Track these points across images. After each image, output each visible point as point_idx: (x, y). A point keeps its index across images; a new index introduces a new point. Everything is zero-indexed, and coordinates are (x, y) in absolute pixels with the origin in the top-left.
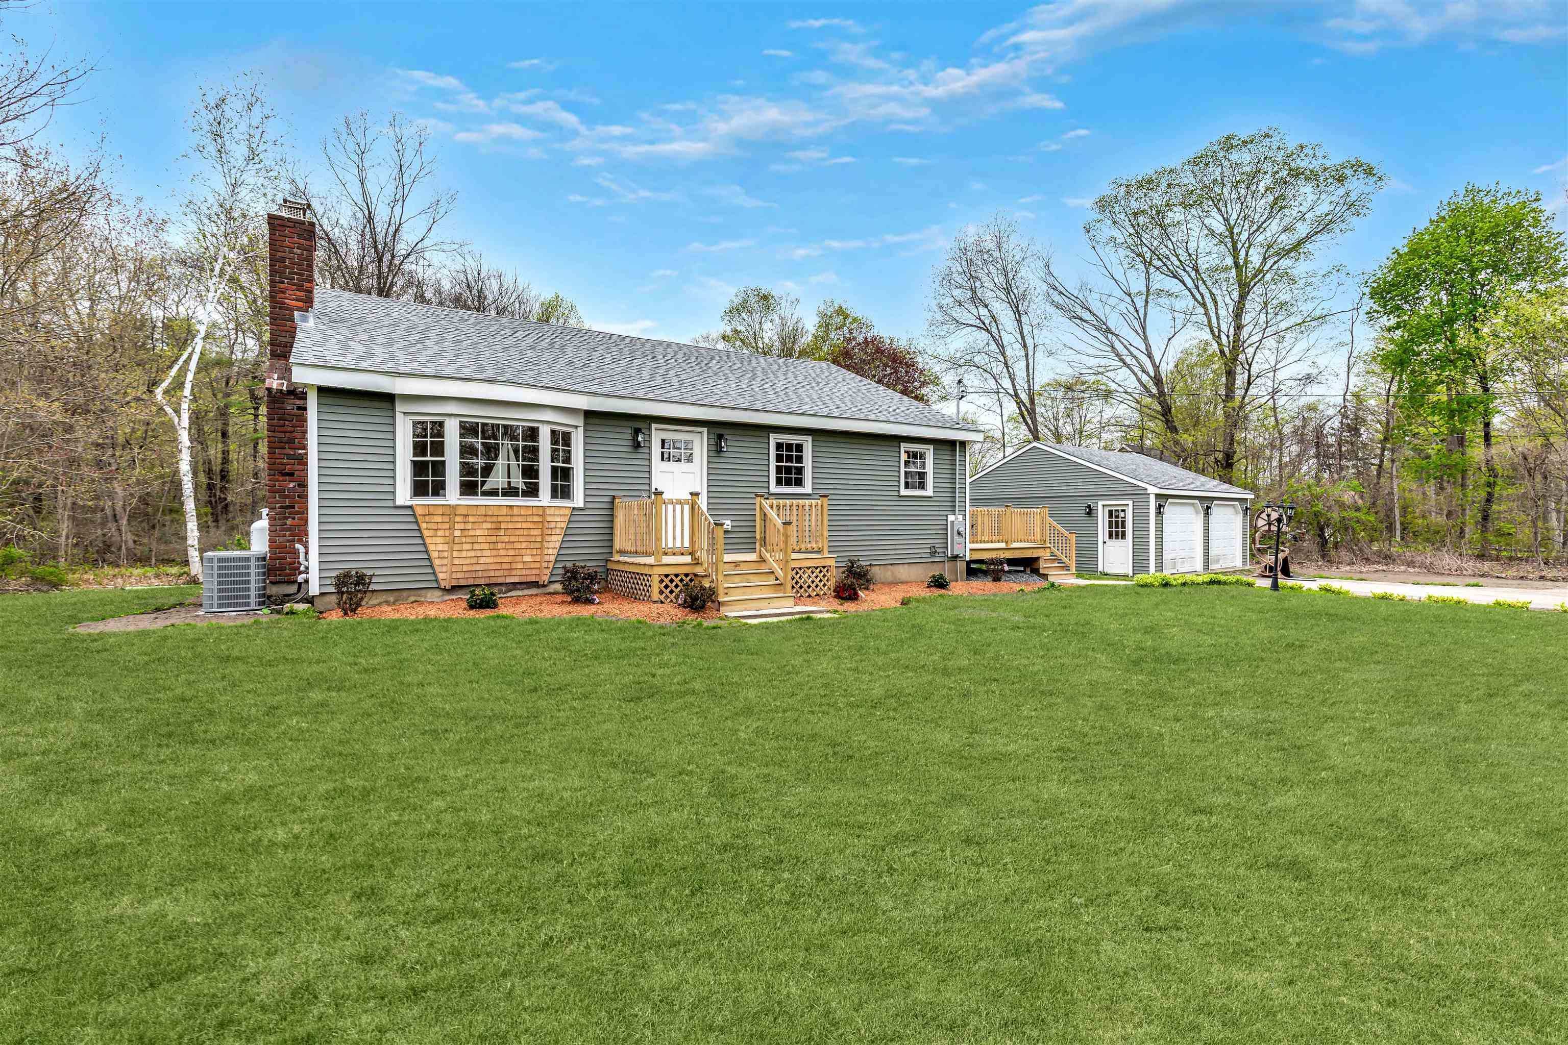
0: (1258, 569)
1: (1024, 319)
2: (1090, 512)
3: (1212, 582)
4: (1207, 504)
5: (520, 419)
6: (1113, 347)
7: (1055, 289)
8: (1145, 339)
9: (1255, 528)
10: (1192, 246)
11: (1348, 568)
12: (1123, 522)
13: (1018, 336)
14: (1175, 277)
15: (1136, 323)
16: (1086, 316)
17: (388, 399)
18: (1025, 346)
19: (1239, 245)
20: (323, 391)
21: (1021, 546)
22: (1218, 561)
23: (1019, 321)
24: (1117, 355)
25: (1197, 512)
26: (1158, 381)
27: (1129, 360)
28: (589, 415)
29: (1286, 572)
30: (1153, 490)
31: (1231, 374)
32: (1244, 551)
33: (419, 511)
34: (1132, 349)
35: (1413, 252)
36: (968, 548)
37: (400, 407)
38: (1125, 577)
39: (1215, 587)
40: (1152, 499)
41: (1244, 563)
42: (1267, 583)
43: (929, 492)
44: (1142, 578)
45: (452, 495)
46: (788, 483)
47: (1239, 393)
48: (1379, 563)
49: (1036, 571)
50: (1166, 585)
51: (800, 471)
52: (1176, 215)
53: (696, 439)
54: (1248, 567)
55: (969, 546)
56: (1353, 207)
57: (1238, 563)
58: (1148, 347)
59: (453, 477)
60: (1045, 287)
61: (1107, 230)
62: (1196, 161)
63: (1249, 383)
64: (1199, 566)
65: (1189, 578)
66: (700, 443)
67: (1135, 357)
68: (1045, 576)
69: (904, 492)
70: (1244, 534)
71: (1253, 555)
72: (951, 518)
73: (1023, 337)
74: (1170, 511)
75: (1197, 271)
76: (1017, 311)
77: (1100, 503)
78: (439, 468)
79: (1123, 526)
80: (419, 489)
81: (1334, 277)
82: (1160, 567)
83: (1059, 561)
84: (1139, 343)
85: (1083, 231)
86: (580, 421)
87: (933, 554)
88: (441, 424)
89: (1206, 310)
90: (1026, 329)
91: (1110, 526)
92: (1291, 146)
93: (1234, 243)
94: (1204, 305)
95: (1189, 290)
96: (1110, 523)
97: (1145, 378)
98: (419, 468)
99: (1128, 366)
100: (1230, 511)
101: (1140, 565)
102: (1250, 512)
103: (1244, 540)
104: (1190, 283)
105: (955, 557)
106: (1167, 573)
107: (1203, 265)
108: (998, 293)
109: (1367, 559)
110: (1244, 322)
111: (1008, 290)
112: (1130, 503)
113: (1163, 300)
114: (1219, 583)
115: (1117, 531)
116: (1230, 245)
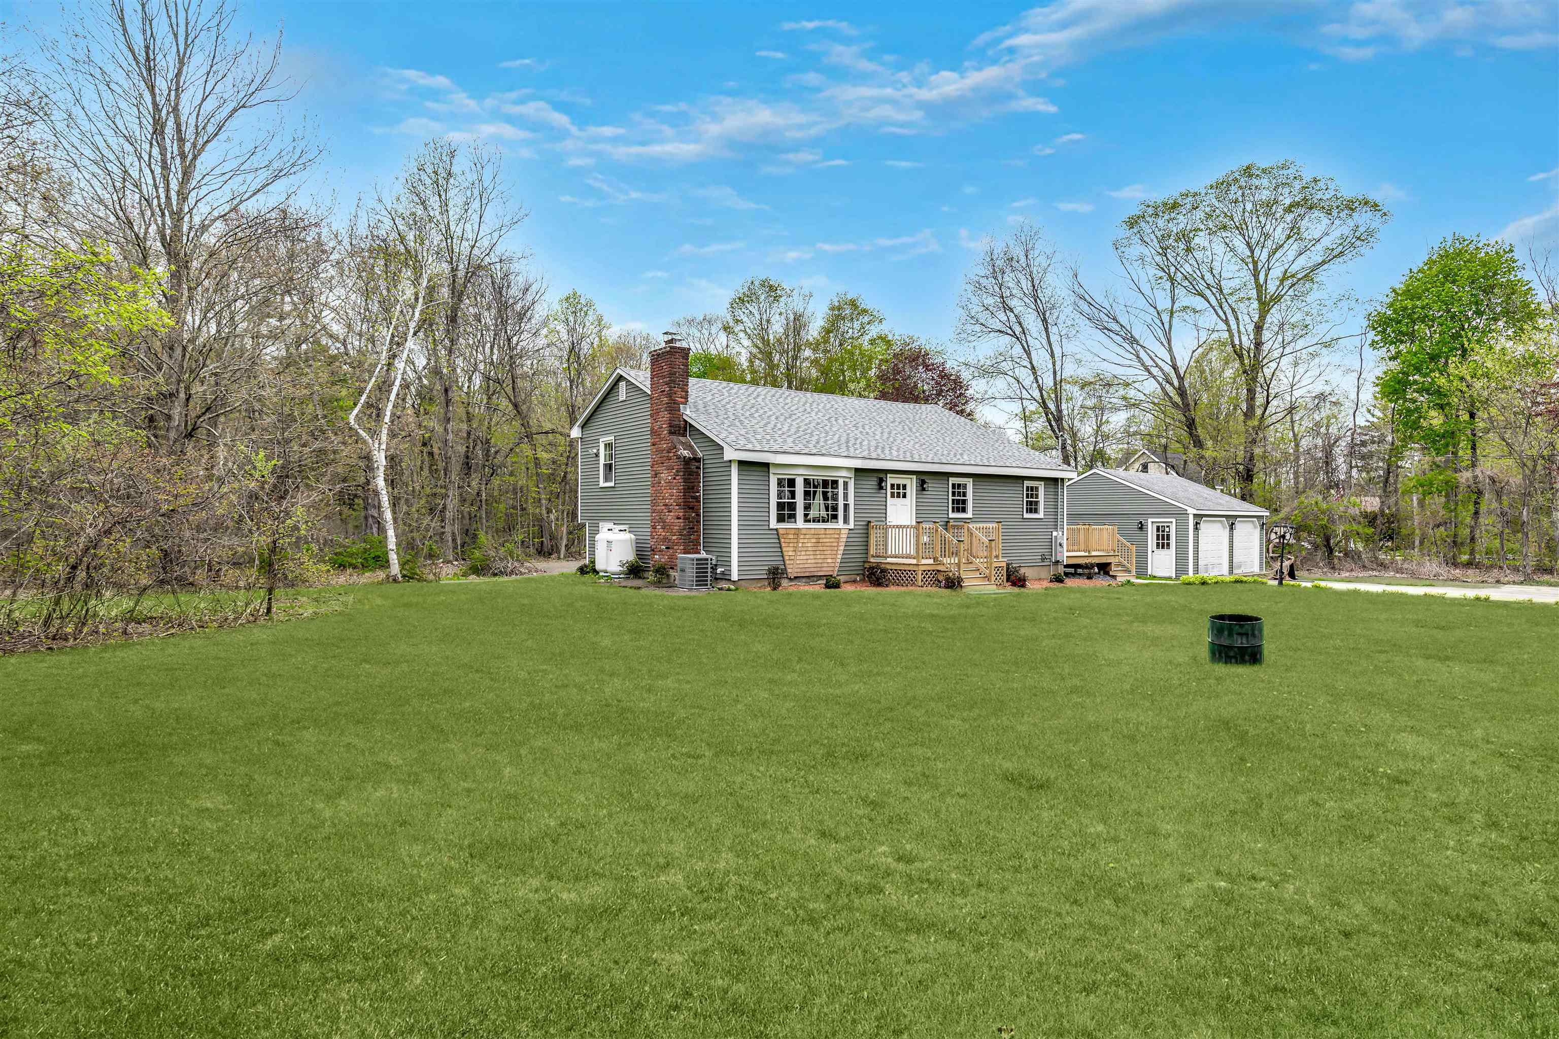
0: (1272, 573)
1: (1053, 330)
2: (1142, 527)
3: (1237, 582)
4: (1232, 521)
5: (830, 475)
6: (1138, 357)
7: (1082, 298)
8: (1170, 350)
9: (1269, 541)
10: (1216, 265)
11: (1347, 574)
12: (1168, 536)
13: (1045, 342)
14: (1199, 294)
15: (1160, 334)
16: (1115, 327)
17: (766, 465)
18: (1052, 355)
19: (1260, 265)
20: (741, 463)
21: (1098, 554)
22: (1240, 567)
23: (1046, 329)
24: (1143, 365)
25: (1224, 528)
26: (1182, 392)
27: (1155, 371)
28: (857, 470)
29: (1292, 575)
30: (1191, 511)
31: (1251, 393)
32: (1261, 559)
33: (781, 532)
34: (1156, 359)
35: (1407, 292)
36: (1065, 555)
37: (772, 470)
38: (1170, 578)
39: (1238, 585)
40: (1191, 517)
41: (1261, 568)
42: (1276, 583)
43: (1041, 515)
44: (1184, 577)
45: (800, 523)
46: (958, 511)
47: (1259, 412)
48: (1373, 570)
49: (1107, 573)
50: (1204, 583)
51: (964, 502)
52: (1201, 240)
53: (907, 482)
54: (1264, 572)
55: (1066, 554)
56: (1362, 238)
57: (1256, 569)
58: (1173, 358)
59: (800, 512)
60: (1073, 298)
61: (1137, 249)
62: (1218, 185)
63: (1268, 403)
64: (1225, 570)
65: (1220, 578)
66: (912, 484)
67: (1160, 368)
68: (1114, 577)
69: (1026, 516)
70: (1261, 545)
71: (1267, 563)
72: (1055, 534)
73: (1050, 345)
74: (1203, 526)
75: (1221, 291)
76: (1045, 321)
77: (1150, 520)
78: (792, 507)
79: (1168, 539)
80: (781, 519)
81: (1344, 304)
82: (1196, 571)
83: (1124, 566)
84: (1163, 353)
85: (1111, 249)
86: (852, 475)
87: (1043, 560)
88: (794, 480)
89: (1228, 325)
90: (1053, 338)
91: (1158, 539)
92: (1307, 177)
93: (1255, 263)
94: (1226, 322)
95: (1213, 308)
96: (1158, 536)
97: (1169, 388)
98: (780, 506)
99: (1154, 377)
100: (1250, 525)
101: (1181, 568)
102: (1265, 527)
103: (1261, 550)
104: (1214, 302)
105: (1057, 562)
106: (1203, 574)
107: (1227, 286)
108: (1026, 299)
109: (1364, 567)
110: (1264, 339)
111: (1036, 298)
112: (1174, 520)
113: (1189, 317)
114: (1241, 582)
115: (1163, 541)
116: (1251, 266)
